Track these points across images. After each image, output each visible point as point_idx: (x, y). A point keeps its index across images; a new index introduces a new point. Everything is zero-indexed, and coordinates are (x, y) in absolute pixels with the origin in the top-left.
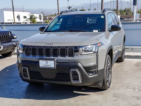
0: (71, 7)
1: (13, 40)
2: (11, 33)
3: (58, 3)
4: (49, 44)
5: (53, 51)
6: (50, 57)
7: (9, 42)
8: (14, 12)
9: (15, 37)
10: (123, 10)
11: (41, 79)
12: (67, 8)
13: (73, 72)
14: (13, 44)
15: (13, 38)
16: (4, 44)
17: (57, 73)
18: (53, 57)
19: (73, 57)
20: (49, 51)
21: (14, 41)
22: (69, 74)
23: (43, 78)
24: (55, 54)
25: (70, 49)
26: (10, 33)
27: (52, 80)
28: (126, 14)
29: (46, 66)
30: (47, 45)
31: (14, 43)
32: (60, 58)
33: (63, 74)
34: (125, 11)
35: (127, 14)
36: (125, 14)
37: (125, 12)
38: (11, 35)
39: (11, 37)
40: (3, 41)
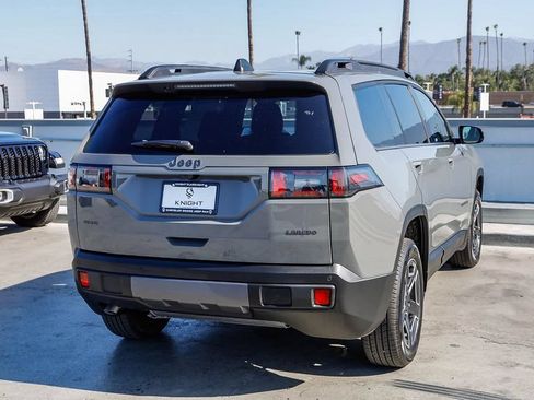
0: (309, 58)
1: (51, 171)
2: (45, 148)
3: (250, 45)
7: (37, 176)
8: (93, 74)
9: (59, 161)
10: (508, 71)
12: (294, 59)
14: (49, 186)
15: (53, 166)
16: (19, 186)
21: (53, 175)
26: (41, 150)
28: (518, 89)
31: (53, 183)
34: (514, 74)
35: (520, 88)
36: (512, 89)
37: (515, 81)
38: (46, 156)
39: (45, 161)
40: (17, 174)
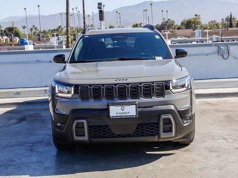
4: (121, 79)
5: (131, 90)
6: (126, 99)
11: (109, 137)
13: (164, 119)
17: (139, 125)
18: (132, 99)
19: (164, 97)
20: (125, 91)
22: (158, 124)
23: (113, 134)
24: (134, 95)
25: (158, 86)
27: (129, 136)
29: (122, 115)
30: (118, 82)
32: (143, 100)
33: (147, 124)
